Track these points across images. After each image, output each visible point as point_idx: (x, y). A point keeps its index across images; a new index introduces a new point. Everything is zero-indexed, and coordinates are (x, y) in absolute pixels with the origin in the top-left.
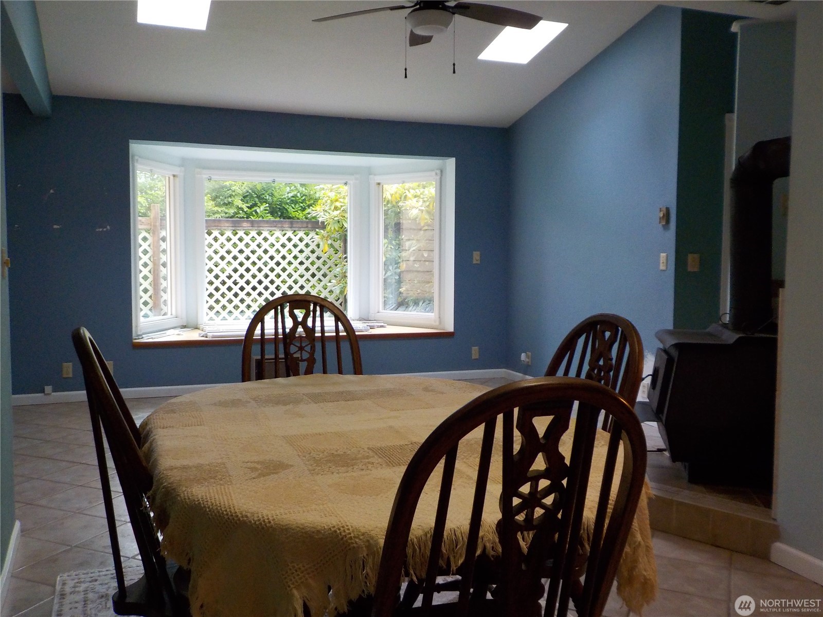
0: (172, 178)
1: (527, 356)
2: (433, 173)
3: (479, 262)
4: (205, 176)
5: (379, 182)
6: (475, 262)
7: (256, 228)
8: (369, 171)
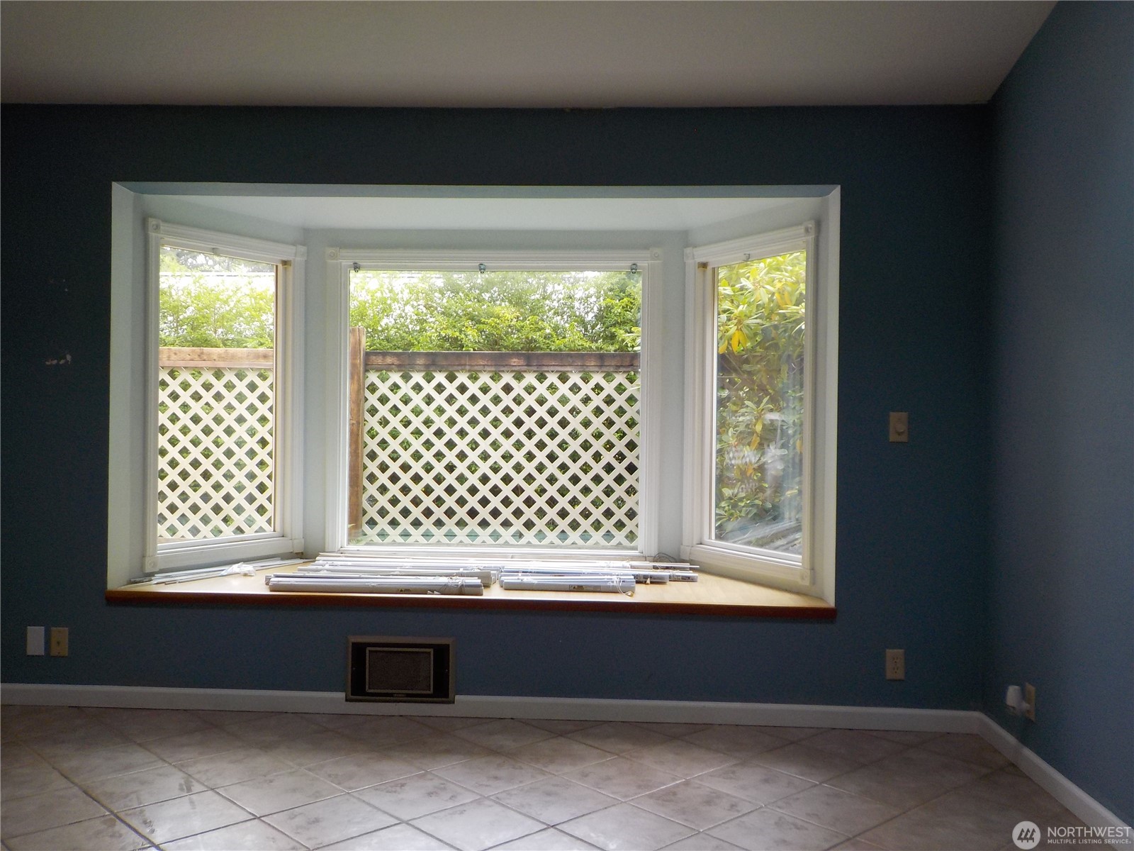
0: (280, 266)
1: (1024, 695)
2: (801, 230)
3: (904, 438)
4: (345, 263)
5: (703, 260)
6: (893, 437)
7: (535, 368)
8: (684, 239)
